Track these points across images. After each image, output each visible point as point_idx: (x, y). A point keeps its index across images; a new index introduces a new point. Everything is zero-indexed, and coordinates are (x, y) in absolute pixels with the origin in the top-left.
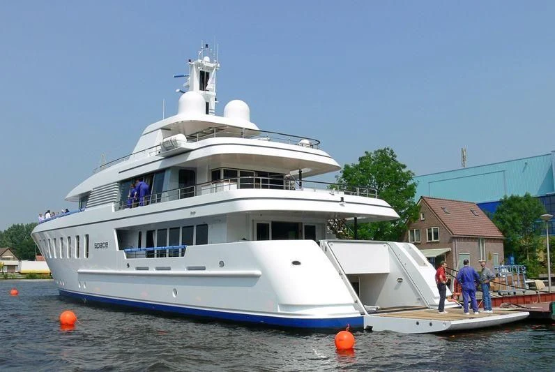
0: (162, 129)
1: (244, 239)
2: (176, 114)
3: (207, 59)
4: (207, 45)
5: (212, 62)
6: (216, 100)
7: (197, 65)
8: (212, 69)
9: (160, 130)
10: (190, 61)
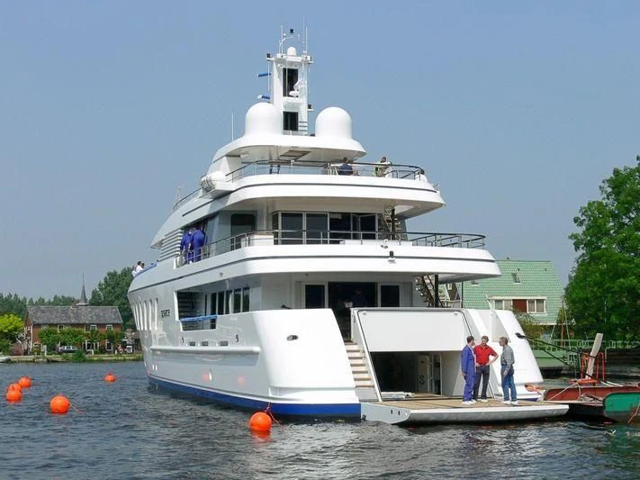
0: (228, 156)
1: (284, 307)
2: (242, 136)
3: (292, 50)
4: (292, 31)
5: (299, 54)
6: (309, 107)
7: (279, 61)
8: (300, 64)
9: (225, 158)
10: (269, 56)
